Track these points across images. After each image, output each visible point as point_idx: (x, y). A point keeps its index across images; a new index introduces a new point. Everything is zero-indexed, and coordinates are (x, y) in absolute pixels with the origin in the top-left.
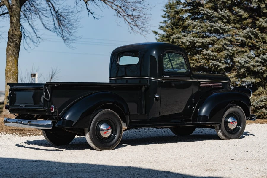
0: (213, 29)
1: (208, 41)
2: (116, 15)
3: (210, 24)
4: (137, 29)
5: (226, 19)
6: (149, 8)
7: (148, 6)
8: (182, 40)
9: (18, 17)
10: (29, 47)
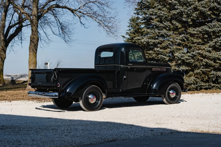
0: (160, 34)
1: (157, 42)
2: (98, 25)
3: (159, 32)
4: (111, 35)
5: (168, 28)
6: (119, 21)
7: (119, 20)
8: (141, 41)
9: (37, 27)
10: (44, 46)
